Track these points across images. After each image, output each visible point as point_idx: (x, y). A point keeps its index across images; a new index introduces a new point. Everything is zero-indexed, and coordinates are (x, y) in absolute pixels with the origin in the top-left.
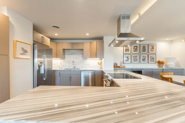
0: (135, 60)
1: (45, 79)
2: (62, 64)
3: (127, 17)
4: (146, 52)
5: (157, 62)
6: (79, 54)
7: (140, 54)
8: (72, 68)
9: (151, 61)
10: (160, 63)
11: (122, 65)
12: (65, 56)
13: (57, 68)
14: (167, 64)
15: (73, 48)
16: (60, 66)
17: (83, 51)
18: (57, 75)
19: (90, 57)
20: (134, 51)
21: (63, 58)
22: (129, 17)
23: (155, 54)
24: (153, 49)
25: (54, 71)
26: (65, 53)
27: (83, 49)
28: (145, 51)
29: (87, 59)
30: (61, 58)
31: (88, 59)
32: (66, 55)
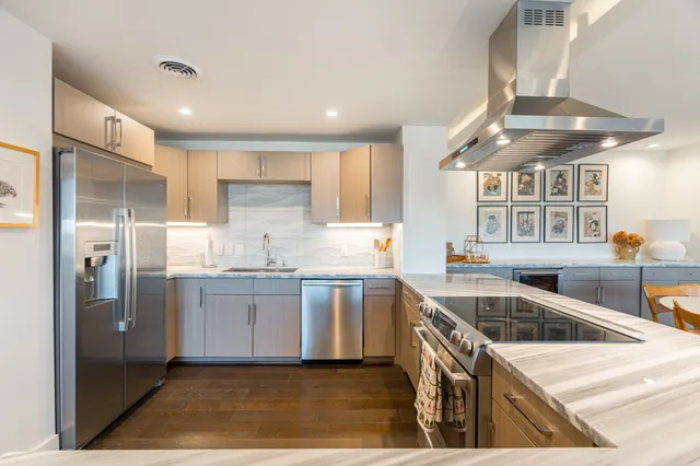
0: (526, 230)
1: (122, 326)
2: (217, 248)
3: (550, 13)
4: (569, 197)
5: (610, 237)
6: (291, 205)
7: (543, 204)
8: (262, 264)
9: (586, 235)
10: (624, 242)
11: (473, 250)
12: (227, 211)
13: (193, 264)
14: (652, 245)
15: (263, 178)
16: (203, 256)
17: (310, 192)
18: (191, 297)
19: (342, 218)
20: (520, 193)
21: (221, 219)
22: (560, 14)
23: (603, 204)
24: (597, 184)
25: (175, 279)
26: (227, 199)
27: (309, 183)
28: (566, 194)
29: (325, 224)
30: (210, 223)
31: (329, 225)
32: (231, 208)
